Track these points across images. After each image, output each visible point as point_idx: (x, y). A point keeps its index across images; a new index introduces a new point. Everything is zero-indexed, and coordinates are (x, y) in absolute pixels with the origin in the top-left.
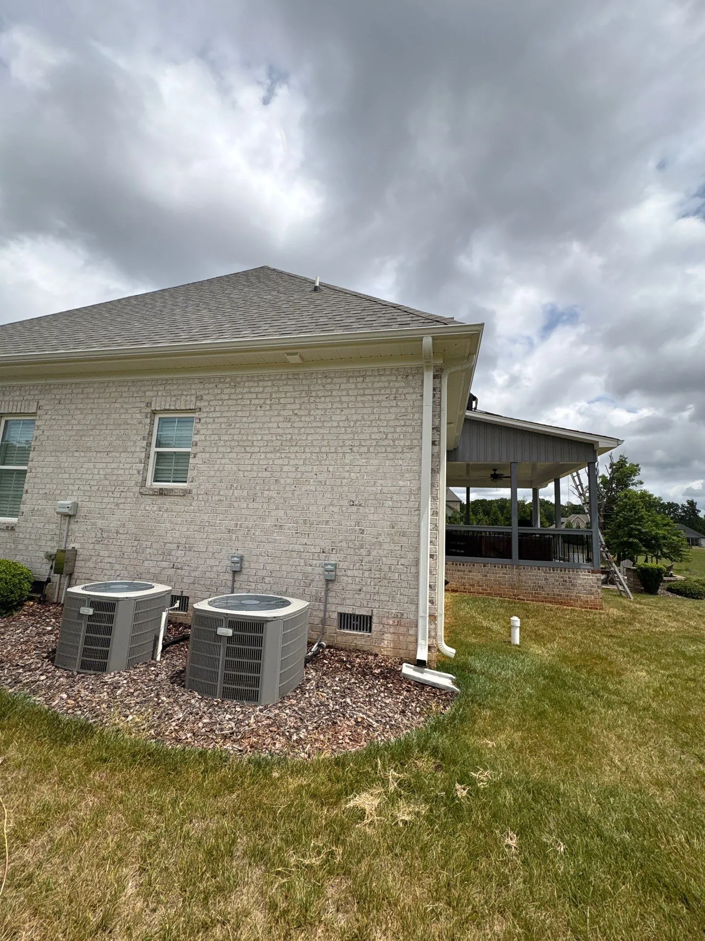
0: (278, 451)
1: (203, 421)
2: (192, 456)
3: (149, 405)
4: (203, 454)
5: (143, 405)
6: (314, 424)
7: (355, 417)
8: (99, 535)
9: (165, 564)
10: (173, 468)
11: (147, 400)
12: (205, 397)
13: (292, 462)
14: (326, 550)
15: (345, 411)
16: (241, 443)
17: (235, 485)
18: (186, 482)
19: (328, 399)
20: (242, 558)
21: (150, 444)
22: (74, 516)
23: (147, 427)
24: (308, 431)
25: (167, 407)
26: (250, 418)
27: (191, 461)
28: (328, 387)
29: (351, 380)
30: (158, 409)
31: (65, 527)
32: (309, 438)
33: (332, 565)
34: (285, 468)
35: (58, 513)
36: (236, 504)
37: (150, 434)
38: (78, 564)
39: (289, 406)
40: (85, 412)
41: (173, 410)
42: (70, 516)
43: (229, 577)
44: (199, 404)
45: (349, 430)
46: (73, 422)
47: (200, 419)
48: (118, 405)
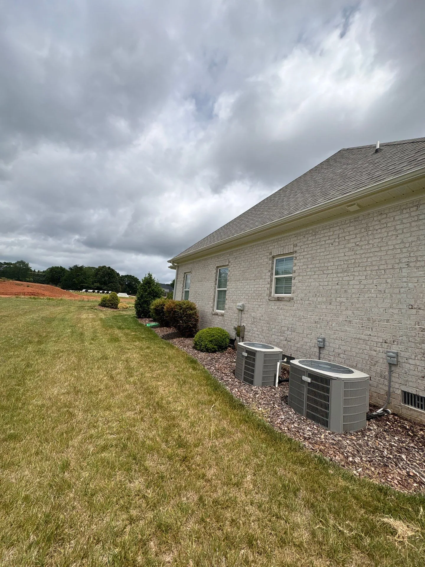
0: (346, 271)
1: (298, 258)
2: (293, 279)
3: (271, 253)
4: (299, 277)
5: (268, 254)
6: (373, 250)
7: (410, 240)
8: (253, 320)
9: (282, 338)
10: (284, 286)
11: (270, 251)
12: (298, 245)
13: (356, 278)
14: (388, 341)
15: (400, 236)
16: (320, 269)
17: (318, 294)
18: (290, 293)
19: (383, 230)
20: (324, 340)
21: (272, 274)
22: (243, 310)
23: (271, 265)
24: (367, 255)
25: (279, 254)
26: (325, 253)
27: (293, 281)
28: (384, 221)
29: (405, 211)
30: (275, 255)
31: (240, 315)
32: (369, 260)
33: (393, 353)
34: (351, 283)
35: (237, 309)
36: (319, 306)
37: (272, 269)
38: (246, 333)
39: (352, 241)
40: (245, 261)
41: (282, 254)
42: (242, 311)
43: (317, 350)
44: (295, 249)
45: (404, 250)
46: (241, 267)
47: (296, 258)
48: (257, 256)
